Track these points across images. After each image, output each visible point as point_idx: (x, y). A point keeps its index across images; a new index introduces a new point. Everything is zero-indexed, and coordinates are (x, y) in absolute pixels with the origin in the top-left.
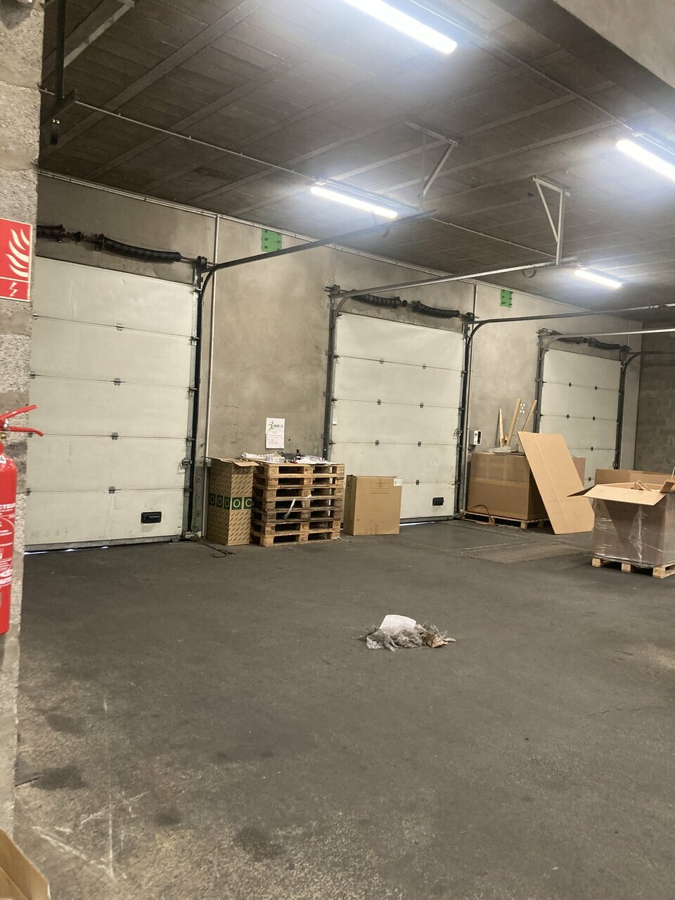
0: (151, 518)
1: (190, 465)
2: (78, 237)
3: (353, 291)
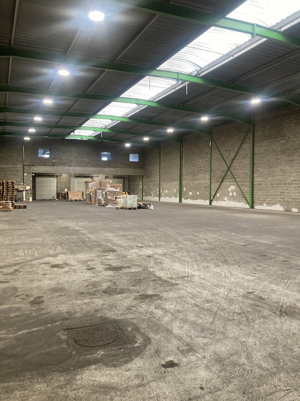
2: (46, 175)
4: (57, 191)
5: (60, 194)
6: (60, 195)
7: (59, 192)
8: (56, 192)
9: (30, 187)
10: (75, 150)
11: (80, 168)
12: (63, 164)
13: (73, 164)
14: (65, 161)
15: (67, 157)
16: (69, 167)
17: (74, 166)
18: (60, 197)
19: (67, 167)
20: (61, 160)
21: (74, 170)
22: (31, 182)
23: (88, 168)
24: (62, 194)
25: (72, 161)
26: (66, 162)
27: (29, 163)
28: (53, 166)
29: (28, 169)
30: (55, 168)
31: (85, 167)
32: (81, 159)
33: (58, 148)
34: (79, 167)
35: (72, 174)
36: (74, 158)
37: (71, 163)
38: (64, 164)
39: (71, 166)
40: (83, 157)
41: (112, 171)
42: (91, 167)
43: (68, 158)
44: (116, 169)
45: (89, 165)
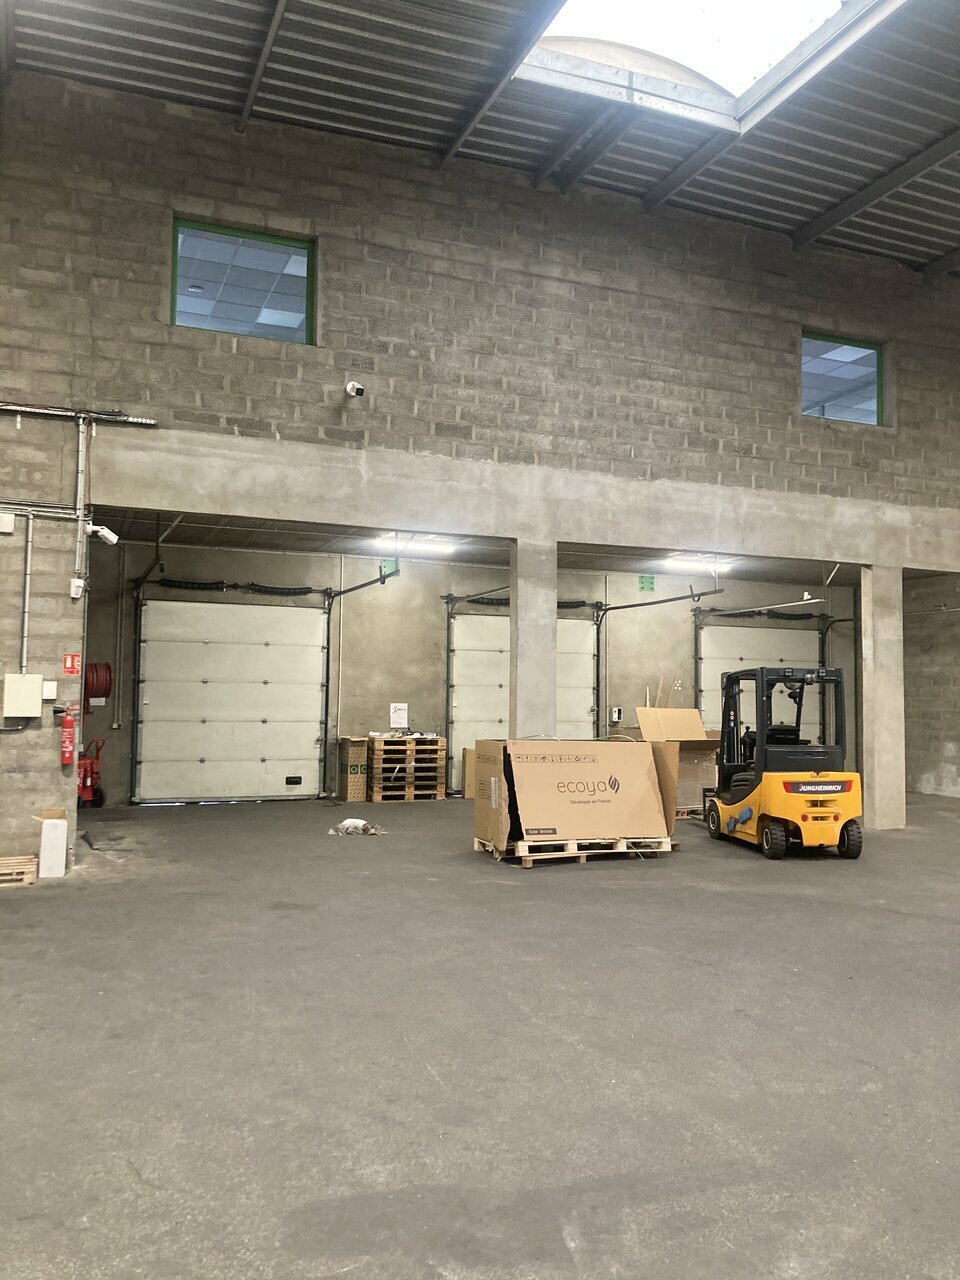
0: (293, 781)
1: (323, 741)
2: (235, 586)
3: (468, 596)
4: (325, 723)
5: (352, 751)
6: (356, 757)
7: (339, 732)
8: (316, 732)
9: (50, 690)
10: (564, 291)
11: (609, 480)
12: (441, 429)
13: (545, 442)
14: (462, 392)
15: (485, 352)
16: (505, 467)
17: (557, 458)
18: (350, 777)
19: (489, 467)
20: (429, 377)
21: (552, 504)
22: (76, 625)
23: (683, 485)
24: (371, 750)
25: (533, 397)
26: (473, 408)
27: (60, 385)
28: (337, 436)
29: (40, 457)
30: (363, 462)
31: (654, 477)
32: (620, 393)
33: (394, 241)
34: (604, 470)
35: (537, 551)
36: (561, 376)
37: (531, 426)
38: (452, 432)
39: (528, 459)
40: (645, 375)
41: (892, 532)
42: (714, 481)
43: (500, 362)
44: (928, 514)
45: (697, 457)
